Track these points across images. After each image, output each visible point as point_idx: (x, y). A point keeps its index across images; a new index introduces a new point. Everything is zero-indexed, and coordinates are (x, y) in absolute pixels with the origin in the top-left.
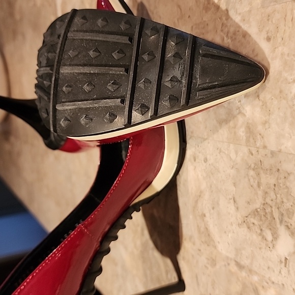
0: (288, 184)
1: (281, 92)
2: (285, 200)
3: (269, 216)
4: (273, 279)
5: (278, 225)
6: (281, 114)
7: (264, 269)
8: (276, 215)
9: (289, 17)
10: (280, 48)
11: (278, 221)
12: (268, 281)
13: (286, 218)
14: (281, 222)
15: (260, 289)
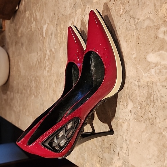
0: (131, 86)
1: (130, 57)
2: (130, 91)
3: (125, 98)
4: (126, 119)
5: (128, 100)
6: (130, 64)
7: (124, 116)
8: (128, 97)
9: (133, 35)
10: (130, 44)
11: (128, 98)
12: (125, 120)
13: (131, 97)
14: (129, 99)
15: (122, 123)
